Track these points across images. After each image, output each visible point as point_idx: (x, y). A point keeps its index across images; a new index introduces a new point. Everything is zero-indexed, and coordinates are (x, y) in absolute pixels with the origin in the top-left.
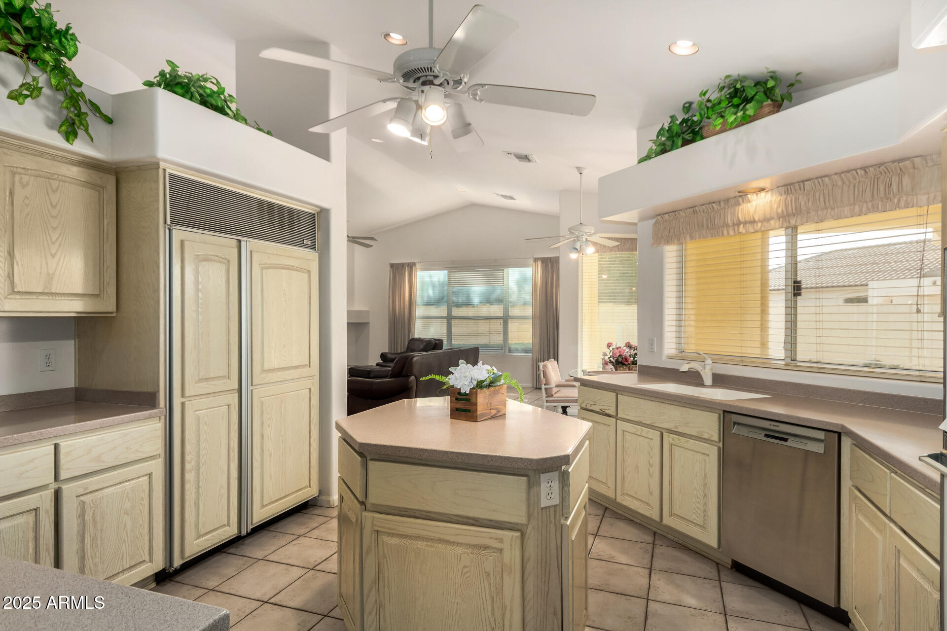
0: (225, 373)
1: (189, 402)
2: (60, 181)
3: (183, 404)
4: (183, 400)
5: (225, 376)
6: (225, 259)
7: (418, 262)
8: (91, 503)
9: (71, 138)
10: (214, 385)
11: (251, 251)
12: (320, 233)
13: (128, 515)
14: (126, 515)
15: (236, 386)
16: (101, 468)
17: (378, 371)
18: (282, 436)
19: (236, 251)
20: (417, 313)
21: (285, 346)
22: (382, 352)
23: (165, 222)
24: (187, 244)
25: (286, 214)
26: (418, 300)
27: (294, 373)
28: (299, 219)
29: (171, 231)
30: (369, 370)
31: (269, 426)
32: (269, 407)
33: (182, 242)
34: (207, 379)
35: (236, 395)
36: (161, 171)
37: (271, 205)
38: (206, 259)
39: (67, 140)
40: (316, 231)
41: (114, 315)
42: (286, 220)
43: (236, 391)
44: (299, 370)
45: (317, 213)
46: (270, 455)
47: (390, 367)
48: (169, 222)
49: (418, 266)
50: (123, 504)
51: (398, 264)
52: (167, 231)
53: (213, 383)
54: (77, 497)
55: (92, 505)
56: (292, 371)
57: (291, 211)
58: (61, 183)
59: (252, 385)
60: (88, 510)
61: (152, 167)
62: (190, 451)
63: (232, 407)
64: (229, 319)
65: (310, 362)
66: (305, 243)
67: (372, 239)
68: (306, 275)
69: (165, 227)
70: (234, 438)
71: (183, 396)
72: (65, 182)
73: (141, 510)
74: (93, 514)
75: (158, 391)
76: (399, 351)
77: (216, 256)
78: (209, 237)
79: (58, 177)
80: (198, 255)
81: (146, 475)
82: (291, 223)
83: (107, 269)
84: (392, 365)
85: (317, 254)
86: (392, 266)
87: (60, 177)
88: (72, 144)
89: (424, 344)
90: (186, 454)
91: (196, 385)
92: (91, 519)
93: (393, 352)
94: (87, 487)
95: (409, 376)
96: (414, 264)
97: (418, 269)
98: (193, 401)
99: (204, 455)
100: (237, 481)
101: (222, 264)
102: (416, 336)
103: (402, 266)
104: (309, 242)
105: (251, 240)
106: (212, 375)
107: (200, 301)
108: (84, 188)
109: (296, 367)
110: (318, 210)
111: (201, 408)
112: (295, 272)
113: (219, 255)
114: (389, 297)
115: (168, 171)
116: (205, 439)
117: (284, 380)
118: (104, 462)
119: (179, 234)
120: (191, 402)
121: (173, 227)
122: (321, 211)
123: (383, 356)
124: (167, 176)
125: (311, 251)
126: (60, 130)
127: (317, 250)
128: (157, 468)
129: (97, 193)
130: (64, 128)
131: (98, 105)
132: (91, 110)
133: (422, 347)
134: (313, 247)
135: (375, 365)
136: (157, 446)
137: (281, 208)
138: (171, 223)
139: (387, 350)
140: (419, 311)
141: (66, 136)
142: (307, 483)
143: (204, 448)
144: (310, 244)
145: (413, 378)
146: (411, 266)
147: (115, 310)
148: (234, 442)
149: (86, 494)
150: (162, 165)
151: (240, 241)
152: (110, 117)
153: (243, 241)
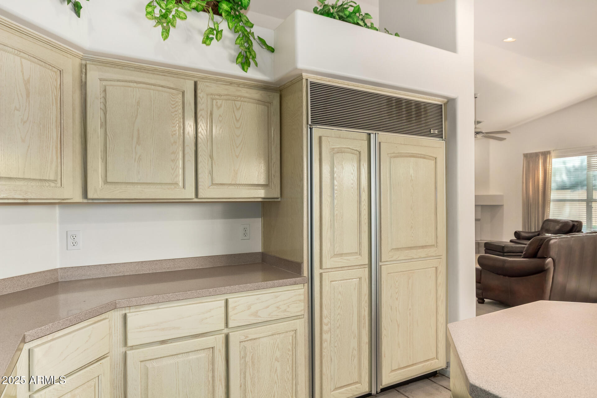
0: (356, 250)
1: (325, 273)
2: (241, 101)
3: (321, 274)
4: (321, 271)
5: (356, 253)
6: (357, 151)
7: (553, 150)
8: (251, 349)
9: (246, 67)
10: (347, 260)
11: (380, 143)
12: (447, 123)
13: (278, 362)
14: (276, 362)
15: (366, 261)
16: (258, 321)
17: (512, 247)
18: (410, 309)
19: (366, 143)
20: (551, 197)
21: (412, 227)
22: (515, 231)
23: (308, 124)
24: (323, 139)
25: (413, 108)
26: (553, 185)
27: (422, 253)
28: (426, 111)
29: (312, 129)
30: (503, 245)
31: (397, 299)
32: (397, 282)
33: (320, 138)
34: (341, 255)
35: (367, 270)
36: (304, 81)
37: (399, 101)
38: (341, 151)
39: (243, 69)
40: (443, 121)
41: (279, 200)
42: (414, 113)
43: (367, 266)
44: (425, 250)
45: (444, 104)
46: (398, 326)
47: (526, 244)
48: (310, 123)
49: (553, 154)
50: (274, 352)
51: (531, 154)
52: (309, 130)
53: (346, 258)
54: (240, 342)
55: (251, 350)
56: (419, 250)
57: (418, 105)
58: (242, 103)
59: (381, 261)
60: (248, 353)
61: (298, 79)
62: (327, 315)
63: (363, 280)
64: (360, 202)
65: (437, 242)
66: (432, 132)
67: (505, 132)
68: (433, 162)
69: (308, 127)
70: (365, 308)
71: (321, 268)
72: (245, 102)
73: (288, 359)
74: (252, 357)
75: (303, 263)
76: (533, 230)
77: (349, 148)
78: (344, 132)
79: (241, 99)
80: (334, 149)
81: (293, 331)
82: (418, 115)
83: (273, 165)
84: (528, 242)
85: (444, 141)
86: (526, 156)
87: (242, 98)
88: (246, 72)
89: (560, 225)
90: (324, 318)
91: (333, 259)
92: (251, 361)
93: (527, 231)
94: (247, 335)
95: (544, 258)
96: (549, 153)
97: (553, 157)
98: (329, 273)
99: (339, 320)
100: (367, 346)
101: (354, 155)
102: (551, 217)
103: (537, 155)
104: (436, 132)
105: (379, 133)
106: (345, 251)
107: (336, 188)
108: (258, 105)
109: (423, 247)
110: (446, 100)
111: (336, 279)
112: (422, 160)
113: (350, 147)
114: (523, 183)
115: (310, 80)
116: (339, 306)
117: (411, 258)
118: (260, 317)
119: (318, 131)
120: (327, 273)
121: (313, 126)
122: (448, 102)
123: (517, 234)
124: (309, 84)
125: (439, 139)
126: (237, 62)
127: (444, 138)
128: (302, 326)
129: (266, 108)
130: (240, 60)
131: (265, 40)
132: (259, 44)
133: (558, 227)
134: (440, 136)
135: (509, 241)
136: (301, 308)
137: (409, 102)
138: (311, 123)
139: (520, 229)
140: (554, 195)
141: (242, 66)
142: (435, 356)
143: (339, 314)
144: (437, 133)
145: (549, 260)
146: (546, 155)
147: (279, 196)
148: (365, 311)
149: (247, 341)
150: (305, 75)
151: (369, 134)
152: (273, 47)
153: (373, 133)
